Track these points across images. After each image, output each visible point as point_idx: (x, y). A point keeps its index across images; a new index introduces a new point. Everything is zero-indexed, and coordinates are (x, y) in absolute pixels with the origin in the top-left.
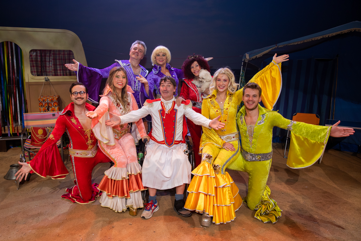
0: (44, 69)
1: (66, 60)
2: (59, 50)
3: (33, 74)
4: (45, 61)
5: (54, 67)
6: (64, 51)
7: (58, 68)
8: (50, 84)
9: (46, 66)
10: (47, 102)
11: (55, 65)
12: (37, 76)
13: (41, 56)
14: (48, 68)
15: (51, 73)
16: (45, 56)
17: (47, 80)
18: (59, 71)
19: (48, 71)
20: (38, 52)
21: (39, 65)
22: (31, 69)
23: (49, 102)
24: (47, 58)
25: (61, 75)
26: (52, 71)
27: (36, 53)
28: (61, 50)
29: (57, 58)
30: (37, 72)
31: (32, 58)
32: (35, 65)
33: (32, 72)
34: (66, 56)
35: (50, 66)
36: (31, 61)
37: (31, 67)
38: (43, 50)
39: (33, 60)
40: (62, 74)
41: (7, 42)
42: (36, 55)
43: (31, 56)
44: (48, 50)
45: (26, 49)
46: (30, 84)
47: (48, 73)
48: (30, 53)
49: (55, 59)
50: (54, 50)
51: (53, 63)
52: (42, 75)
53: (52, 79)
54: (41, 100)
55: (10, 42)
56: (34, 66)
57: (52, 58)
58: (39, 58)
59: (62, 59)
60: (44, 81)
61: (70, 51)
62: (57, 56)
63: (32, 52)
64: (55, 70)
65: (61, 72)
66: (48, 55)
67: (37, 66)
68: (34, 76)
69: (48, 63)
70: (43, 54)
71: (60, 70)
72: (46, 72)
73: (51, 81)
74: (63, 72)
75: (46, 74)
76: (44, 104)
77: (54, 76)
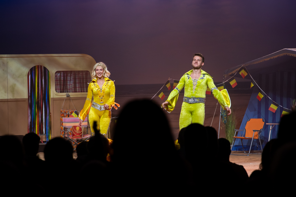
0: (65, 87)
1: (84, 79)
2: (78, 71)
3: (56, 91)
4: (67, 80)
5: (74, 85)
6: (82, 72)
7: (77, 86)
8: (70, 99)
9: (67, 85)
10: (68, 114)
11: (75, 83)
12: (61, 92)
13: (64, 76)
14: (68, 86)
15: (71, 90)
16: (67, 76)
17: (68, 96)
18: (77, 89)
19: (69, 88)
20: (62, 73)
21: (62, 84)
22: (56, 87)
23: (69, 114)
24: (68, 77)
25: (79, 92)
26: (72, 89)
27: (60, 74)
28: (80, 71)
29: (77, 77)
30: (60, 89)
31: (57, 78)
32: (59, 83)
33: (56, 90)
34: (84, 75)
35: (70, 84)
36: (56, 80)
37: (56, 85)
38: (65, 71)
39: (57, 80)
40: (80, 90)
41: (38, 66)
42: (60, 76)
43: (56, 76)
44: (69, 71)
45: (52, 71)
46: (54, 99)
47: (69, 91)
48: (55, 74)
49: (75, 79)
50: (75, 71)
51: (73, 82)
52: (63, 92)
53: (72, 95)
54: (63, 112)
55: (41, 66)
56: (58, 85)
57: (72, 77)
58: (62, 78)
59: (80, 78)
60: (65, 97)
61: (87, 71)
62: (77, 76)
63: (57, 73)
64: (75, 87)
65: (79, 89)
66: (69, 75)
67: (60, 85)
68: (57, 93)
69: (69, 82)
70: (65, 75)
71: (79, 87)
72: (67, 89)
73: (71, 96)
74: (81, 89)
75: (67, 91)
76: (65, 115)
77: (74, 92)
